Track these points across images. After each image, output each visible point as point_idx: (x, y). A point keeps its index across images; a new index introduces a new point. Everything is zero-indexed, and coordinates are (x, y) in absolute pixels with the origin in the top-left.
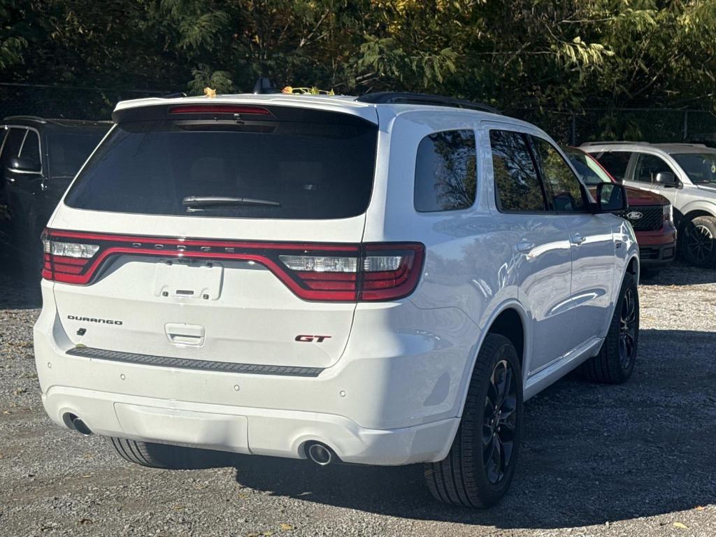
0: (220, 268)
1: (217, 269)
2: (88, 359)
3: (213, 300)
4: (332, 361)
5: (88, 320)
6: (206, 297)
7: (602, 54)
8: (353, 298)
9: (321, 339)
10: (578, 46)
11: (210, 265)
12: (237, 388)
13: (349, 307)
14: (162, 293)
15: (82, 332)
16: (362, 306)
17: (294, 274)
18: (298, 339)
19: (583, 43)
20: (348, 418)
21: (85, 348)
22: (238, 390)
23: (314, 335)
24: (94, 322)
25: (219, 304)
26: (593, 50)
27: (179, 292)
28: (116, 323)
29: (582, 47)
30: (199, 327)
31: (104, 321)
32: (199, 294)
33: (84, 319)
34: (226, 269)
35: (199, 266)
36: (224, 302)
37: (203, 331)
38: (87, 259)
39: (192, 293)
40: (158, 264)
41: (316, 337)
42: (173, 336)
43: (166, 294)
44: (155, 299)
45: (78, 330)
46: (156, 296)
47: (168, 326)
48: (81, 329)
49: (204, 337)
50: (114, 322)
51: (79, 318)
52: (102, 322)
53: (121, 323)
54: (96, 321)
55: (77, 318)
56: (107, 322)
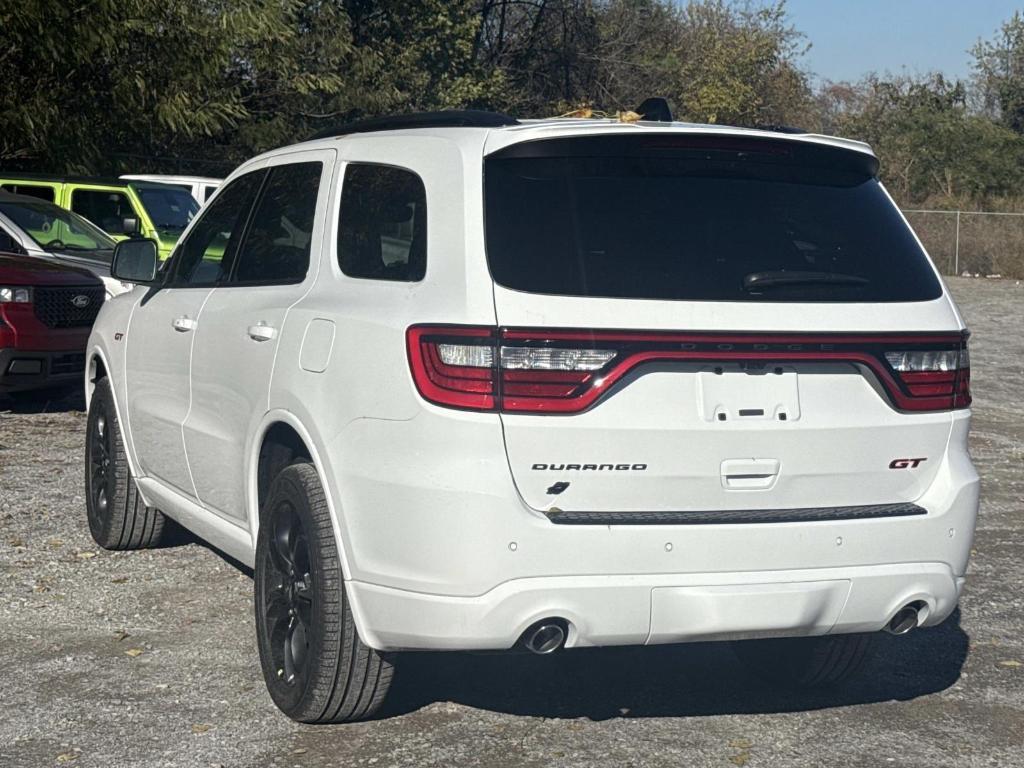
0: (793, 375)
1: (790, 377)
2: (604, 528)
3: (793, 420)
4: (921, 491)
5: (578, 467)
6: (783, 417)
9: (916, 462)
11: (779, 371)
12: (839, 541)
13: (944, 417)
14: (717, 418)
15: (558, 488)
17: (899, 377)
18: (893, 466)
21: (561, 512)
22: (839, 544)
23: (909, 458)
24: (589, 470)
25: (803, 424)
27: (743, 413)
28: (634, 468)
30: (773, 462)
31: (611, 467)
32: (772, 414)
33: (569, 467)
34: (800, 375)
35: (764, 374)
36: (809, 422)
37: (777, 467)
38: (586, 372)
39: (760, 412)
40: (700, 374)
41: (912, 460)
42: (729, 478)
43: (722, 417)
44: (707, 426)
45: (552, 485)
46: (709, 421)
47: (725, 464)
48: (558, 484)
49: (776, 474)
50: (631, 467)
51: (557, 466)
52: (606, 468)
53: (644, 467)
54: (594, 467)
55: (552, 467)
56: (618, 468)
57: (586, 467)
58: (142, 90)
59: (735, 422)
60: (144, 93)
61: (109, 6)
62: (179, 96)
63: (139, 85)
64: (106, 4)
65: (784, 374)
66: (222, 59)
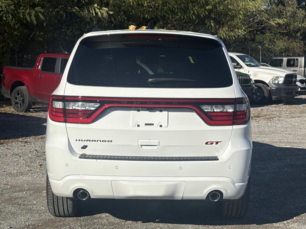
0: (167, 112)
1: (165, 113)
2: (95, 160)
3: (165, 127)
4: (221, 152)
5: (90, 141)
6: (161, 126)
7: (108, 13)
8: (231, 123)
9: (217, 143)
10: (96, 8)
11: (161, 111)
12: (180, 168)
13: (230, 127)
15: (84, 147)
16: (235, 127)
17: (206, 114)
18: (207, 143)
19: (98, 7)
20: (230, 178)
21: (86, 155)
22: (181, 169)
23: (214, 141)
25: (168, 129)
26: (103, 11)
27: (146, 124)
28: (108, 141)
29: (98, 9)
30: (157, 141)
31: (100, 141)
32: (157, 125)
33: (87, 141)
34: (169, 112)
35: (155, 112)
36: (171, 128)
37: (159, 143)
38: (91, 110)
39: (153, 124)
40: (132, 111)
41: (215, 142)
42: (141, 146)
43: (138, 126)
44: (133, 129)
45: (82, 146)
46: (133, 127)
47: (139, 141)
48: (84, 146)
49: (159, 145)
50: (107, 141)
51: (83, 140)
52: (99, 141)
53: (111, 141)
54: (95, 141)
55: (82, 140)
56: (103, 141)
57: (92, 141)
58: (213, 26)
59: (143, 128)
60: (214, 27)
61: (203, 2)
62: (225, 28)
63: (212, 25)
64: (202, 1)
65: (163, 112)
66: (240, 16)
